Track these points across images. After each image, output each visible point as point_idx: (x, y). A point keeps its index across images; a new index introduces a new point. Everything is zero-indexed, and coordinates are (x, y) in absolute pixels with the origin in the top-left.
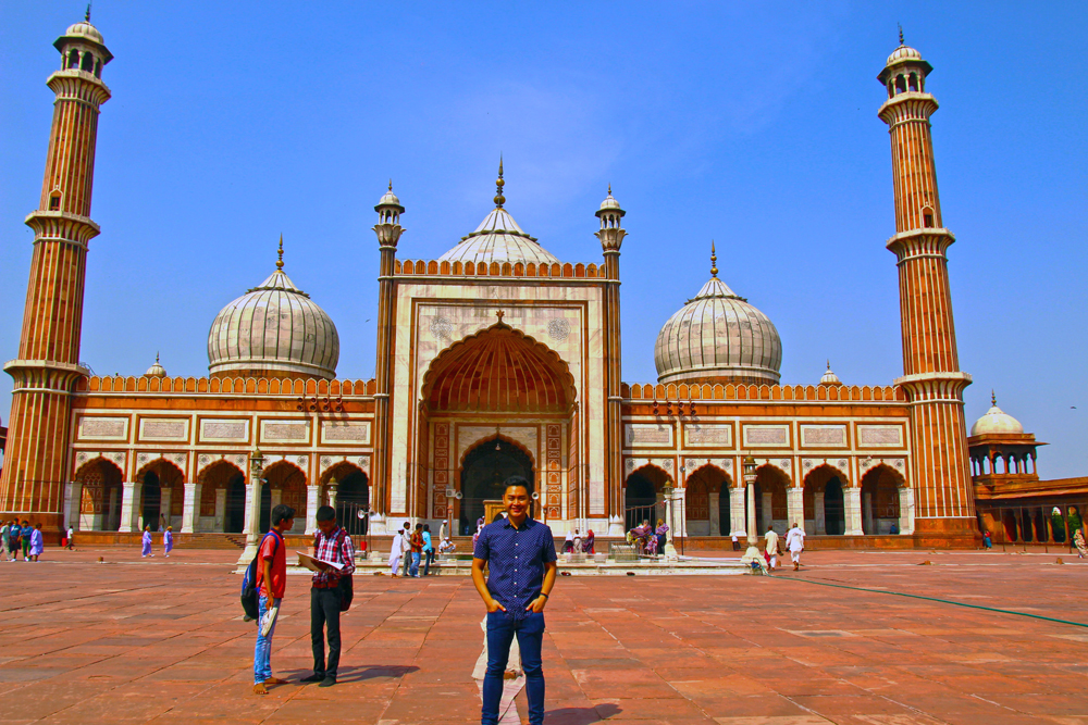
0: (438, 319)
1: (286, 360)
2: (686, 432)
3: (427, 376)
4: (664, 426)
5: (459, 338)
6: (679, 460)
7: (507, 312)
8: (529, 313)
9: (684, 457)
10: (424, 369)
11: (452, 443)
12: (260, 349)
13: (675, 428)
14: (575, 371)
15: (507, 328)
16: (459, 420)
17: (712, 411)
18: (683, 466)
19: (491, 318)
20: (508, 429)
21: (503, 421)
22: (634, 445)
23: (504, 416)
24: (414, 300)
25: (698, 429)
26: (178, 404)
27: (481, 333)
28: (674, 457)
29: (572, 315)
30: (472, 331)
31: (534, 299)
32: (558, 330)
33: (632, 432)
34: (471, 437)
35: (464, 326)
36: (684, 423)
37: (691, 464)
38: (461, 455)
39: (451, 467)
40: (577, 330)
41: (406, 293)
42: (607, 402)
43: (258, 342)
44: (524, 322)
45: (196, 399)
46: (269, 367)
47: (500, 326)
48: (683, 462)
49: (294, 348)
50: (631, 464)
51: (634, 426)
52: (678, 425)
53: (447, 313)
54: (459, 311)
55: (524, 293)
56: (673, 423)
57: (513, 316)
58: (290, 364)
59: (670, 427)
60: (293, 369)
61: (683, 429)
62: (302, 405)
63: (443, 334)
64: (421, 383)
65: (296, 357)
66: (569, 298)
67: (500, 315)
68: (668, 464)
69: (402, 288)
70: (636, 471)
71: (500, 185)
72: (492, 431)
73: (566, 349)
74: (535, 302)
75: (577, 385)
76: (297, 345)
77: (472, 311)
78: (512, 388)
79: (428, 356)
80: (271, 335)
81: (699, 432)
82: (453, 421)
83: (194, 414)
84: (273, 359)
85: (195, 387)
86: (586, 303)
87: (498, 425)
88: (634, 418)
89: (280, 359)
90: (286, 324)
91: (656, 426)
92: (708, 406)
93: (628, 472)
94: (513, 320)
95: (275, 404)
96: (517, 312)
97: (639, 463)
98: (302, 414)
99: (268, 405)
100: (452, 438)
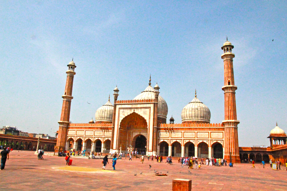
0: (123, 112)
1: (106, 119)
2: (172, 134)
3: (121, 123)
4: (167, 133)
5: (127, 115)
6: (170, 140)
7: (135, 110)
8: (139, 110)
9: (171, 139)
10: (120, 121)
11: (131, 136)
12: (101, 117)
13: (169, 133)
14: (147, 121)
15: (135, 113)
16: (133, 131)
17: (177, 129)
18: (171, 141)
19: (132, 111)
20: (142, 133)
21: (141, 131)
22: (161, 137)
23: (141, 130)
24: (119, 108)
25: (174, 133)
26: (82, 128)
27: (130, 114)
28: (169, 139)
29: (148, 110)
30: (129, 114)
31: (140, 107)
32: (145, 113)
33: (160, 134)
34: (135, 134)
35: (128, 113)
36: (171, 132)
37: (172, 141)
38: (133, 138)
39: (131, 140)
40: (148, 113)
41: (118, 107)
42: (153, 128)
43: (101, 116)
44: (138, 112)
45: (85, 127)
46: (103, 121)
47: (134, 113)
48: (171, 140)
49: (108, 117)
50: (160, 141)
51: (161, 133)
52: (170, 132)
53: (125, 110)
54: (127, 110)
55: (139, 106)
56: (169, 132)
57: (136, 111)
58: (107, 120)
59: (168, 133)
60: (107, 121)
61: (171, 133)
62: (101, 128)
63: (124, 115)
64: (120, 124)
65: (108, 118)
66: (147, 107)
67: (134, 110)
68: (168, 141)
69: (117, 106)
70: (161, 142)
71: (150, 80)
72: (139, 133)
73: (146, 117)
74: (141, 108)
75: (148, 124)
76: (108, 116)
77: (129, 110)
78: (143, 125)
79: (121, 119)
80: (103, 114)
81: (175, 134)
82: (132, 131)
83: (85, 130)
84: (104, 119)
85: (85, 125)
86: (150, 107)
87: (140, 132)
88: (161, 131)
89: (105, 119)
90: (106, 112)
91: (165, 133)
92: (177, 128)
93: (159, 142)
94: (137, 111)
95: (97, 128)
96: (137, 110)
97: (162, 141)
98: (101, 130)
99: (96, 128)
100: (131, 135)
